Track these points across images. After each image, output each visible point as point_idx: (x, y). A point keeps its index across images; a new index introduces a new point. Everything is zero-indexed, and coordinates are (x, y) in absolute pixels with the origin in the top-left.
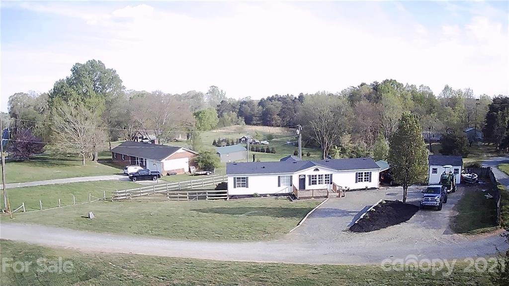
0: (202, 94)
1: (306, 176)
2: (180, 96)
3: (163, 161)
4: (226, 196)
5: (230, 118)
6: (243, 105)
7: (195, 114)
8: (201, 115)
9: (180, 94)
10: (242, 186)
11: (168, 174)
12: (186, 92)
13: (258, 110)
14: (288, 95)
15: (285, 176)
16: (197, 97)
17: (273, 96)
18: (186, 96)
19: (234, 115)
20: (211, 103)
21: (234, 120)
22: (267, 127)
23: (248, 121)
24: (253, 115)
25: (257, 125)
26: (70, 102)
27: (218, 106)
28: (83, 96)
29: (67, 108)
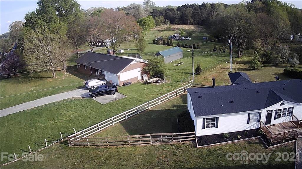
0: (140, 5)
1: (274, 111)
2: (125, 8)
3: (119, 74)
4: (194, 137)
5: (160, 21)
6: (168, 11)
7: (138, 22)
8: (143, 22)
9: (125, 6)
10: (211, 127)
11: (124, 85)
12: (129, 5)
13: (177, 14)
14: (195, 4)
15: (254, 113)
16: (136, 8)
17: (186, 5)
18: (130, 8)
19: (162, 18)
20: (146, 10)
21: (162, 21)
22: (184, 25)
23: (173, 22)
24: (175, 17)
25: (178, 24)
26: (37, 30)
27: (151, 13)
28: (48, 23)
29: (35, 35)
